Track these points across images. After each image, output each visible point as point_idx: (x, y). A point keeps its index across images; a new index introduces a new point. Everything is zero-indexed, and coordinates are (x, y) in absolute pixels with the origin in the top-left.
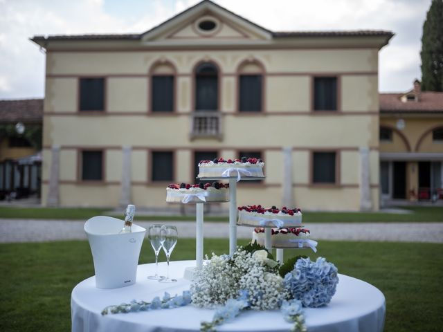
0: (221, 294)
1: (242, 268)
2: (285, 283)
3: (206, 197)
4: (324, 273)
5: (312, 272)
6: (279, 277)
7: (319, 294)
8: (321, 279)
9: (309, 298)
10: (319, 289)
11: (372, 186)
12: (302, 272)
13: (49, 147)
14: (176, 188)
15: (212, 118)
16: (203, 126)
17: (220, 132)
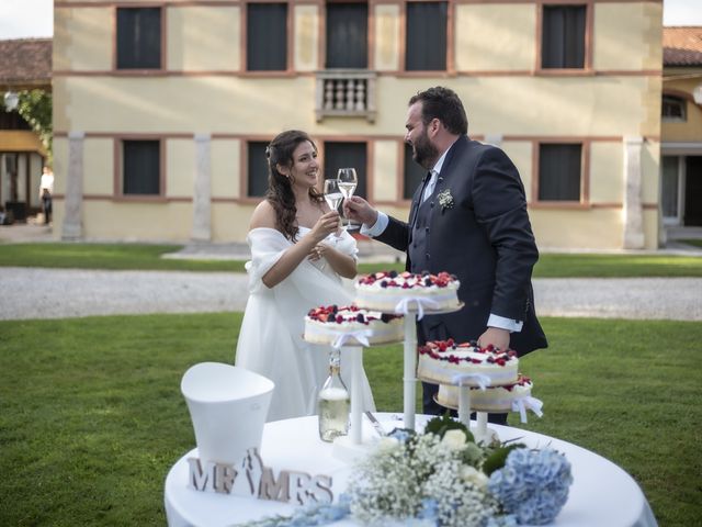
0: (395, 501)
1: (426, 463)
2: (492, 487)
3: (368, 338)
4: (550, 473)
5: (532, 471)
6: (481, 476)
7: (542, 506)
8: (547, 482)
9: (527, 512)
10: (543, 499)
11: (645, 207)
12: (518, 472)
13: (64, 135)
14: (321, 320)
15: (356, 82)
16: (340, 95)
17: (371, 107)
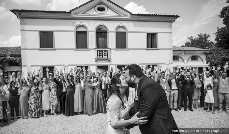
13: (25, 66)
16: (101, 54)
17: (109, 57)
